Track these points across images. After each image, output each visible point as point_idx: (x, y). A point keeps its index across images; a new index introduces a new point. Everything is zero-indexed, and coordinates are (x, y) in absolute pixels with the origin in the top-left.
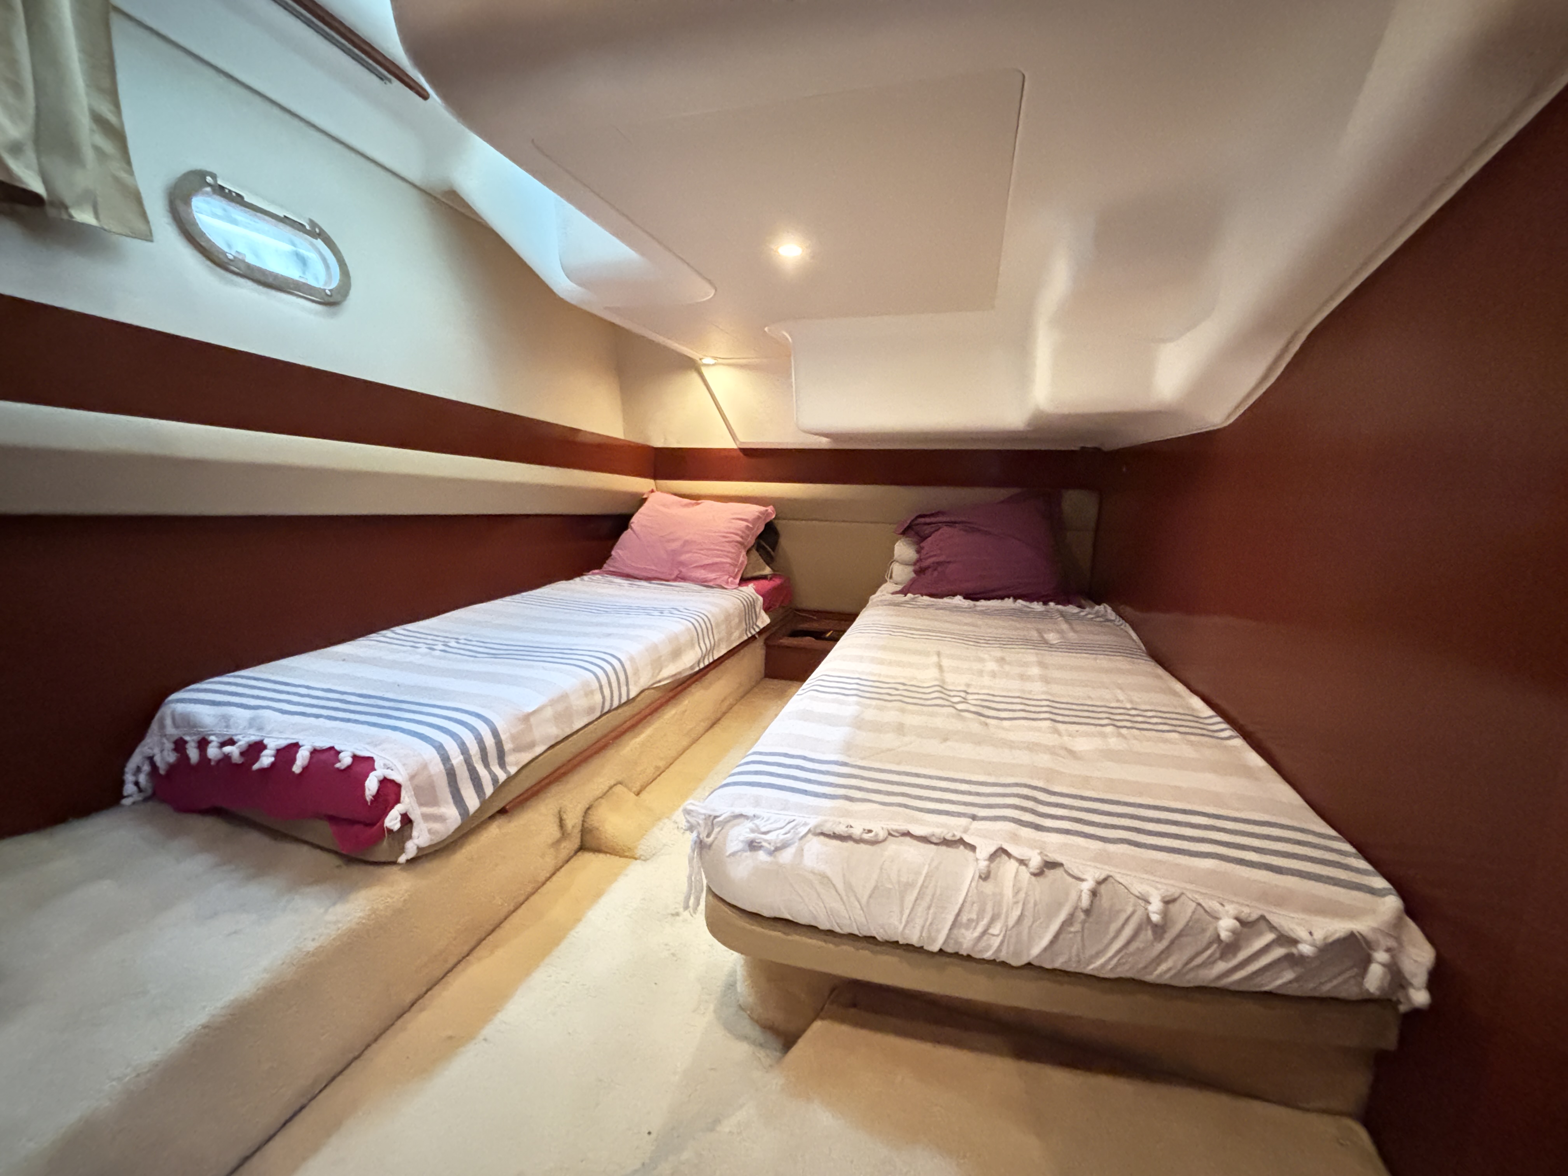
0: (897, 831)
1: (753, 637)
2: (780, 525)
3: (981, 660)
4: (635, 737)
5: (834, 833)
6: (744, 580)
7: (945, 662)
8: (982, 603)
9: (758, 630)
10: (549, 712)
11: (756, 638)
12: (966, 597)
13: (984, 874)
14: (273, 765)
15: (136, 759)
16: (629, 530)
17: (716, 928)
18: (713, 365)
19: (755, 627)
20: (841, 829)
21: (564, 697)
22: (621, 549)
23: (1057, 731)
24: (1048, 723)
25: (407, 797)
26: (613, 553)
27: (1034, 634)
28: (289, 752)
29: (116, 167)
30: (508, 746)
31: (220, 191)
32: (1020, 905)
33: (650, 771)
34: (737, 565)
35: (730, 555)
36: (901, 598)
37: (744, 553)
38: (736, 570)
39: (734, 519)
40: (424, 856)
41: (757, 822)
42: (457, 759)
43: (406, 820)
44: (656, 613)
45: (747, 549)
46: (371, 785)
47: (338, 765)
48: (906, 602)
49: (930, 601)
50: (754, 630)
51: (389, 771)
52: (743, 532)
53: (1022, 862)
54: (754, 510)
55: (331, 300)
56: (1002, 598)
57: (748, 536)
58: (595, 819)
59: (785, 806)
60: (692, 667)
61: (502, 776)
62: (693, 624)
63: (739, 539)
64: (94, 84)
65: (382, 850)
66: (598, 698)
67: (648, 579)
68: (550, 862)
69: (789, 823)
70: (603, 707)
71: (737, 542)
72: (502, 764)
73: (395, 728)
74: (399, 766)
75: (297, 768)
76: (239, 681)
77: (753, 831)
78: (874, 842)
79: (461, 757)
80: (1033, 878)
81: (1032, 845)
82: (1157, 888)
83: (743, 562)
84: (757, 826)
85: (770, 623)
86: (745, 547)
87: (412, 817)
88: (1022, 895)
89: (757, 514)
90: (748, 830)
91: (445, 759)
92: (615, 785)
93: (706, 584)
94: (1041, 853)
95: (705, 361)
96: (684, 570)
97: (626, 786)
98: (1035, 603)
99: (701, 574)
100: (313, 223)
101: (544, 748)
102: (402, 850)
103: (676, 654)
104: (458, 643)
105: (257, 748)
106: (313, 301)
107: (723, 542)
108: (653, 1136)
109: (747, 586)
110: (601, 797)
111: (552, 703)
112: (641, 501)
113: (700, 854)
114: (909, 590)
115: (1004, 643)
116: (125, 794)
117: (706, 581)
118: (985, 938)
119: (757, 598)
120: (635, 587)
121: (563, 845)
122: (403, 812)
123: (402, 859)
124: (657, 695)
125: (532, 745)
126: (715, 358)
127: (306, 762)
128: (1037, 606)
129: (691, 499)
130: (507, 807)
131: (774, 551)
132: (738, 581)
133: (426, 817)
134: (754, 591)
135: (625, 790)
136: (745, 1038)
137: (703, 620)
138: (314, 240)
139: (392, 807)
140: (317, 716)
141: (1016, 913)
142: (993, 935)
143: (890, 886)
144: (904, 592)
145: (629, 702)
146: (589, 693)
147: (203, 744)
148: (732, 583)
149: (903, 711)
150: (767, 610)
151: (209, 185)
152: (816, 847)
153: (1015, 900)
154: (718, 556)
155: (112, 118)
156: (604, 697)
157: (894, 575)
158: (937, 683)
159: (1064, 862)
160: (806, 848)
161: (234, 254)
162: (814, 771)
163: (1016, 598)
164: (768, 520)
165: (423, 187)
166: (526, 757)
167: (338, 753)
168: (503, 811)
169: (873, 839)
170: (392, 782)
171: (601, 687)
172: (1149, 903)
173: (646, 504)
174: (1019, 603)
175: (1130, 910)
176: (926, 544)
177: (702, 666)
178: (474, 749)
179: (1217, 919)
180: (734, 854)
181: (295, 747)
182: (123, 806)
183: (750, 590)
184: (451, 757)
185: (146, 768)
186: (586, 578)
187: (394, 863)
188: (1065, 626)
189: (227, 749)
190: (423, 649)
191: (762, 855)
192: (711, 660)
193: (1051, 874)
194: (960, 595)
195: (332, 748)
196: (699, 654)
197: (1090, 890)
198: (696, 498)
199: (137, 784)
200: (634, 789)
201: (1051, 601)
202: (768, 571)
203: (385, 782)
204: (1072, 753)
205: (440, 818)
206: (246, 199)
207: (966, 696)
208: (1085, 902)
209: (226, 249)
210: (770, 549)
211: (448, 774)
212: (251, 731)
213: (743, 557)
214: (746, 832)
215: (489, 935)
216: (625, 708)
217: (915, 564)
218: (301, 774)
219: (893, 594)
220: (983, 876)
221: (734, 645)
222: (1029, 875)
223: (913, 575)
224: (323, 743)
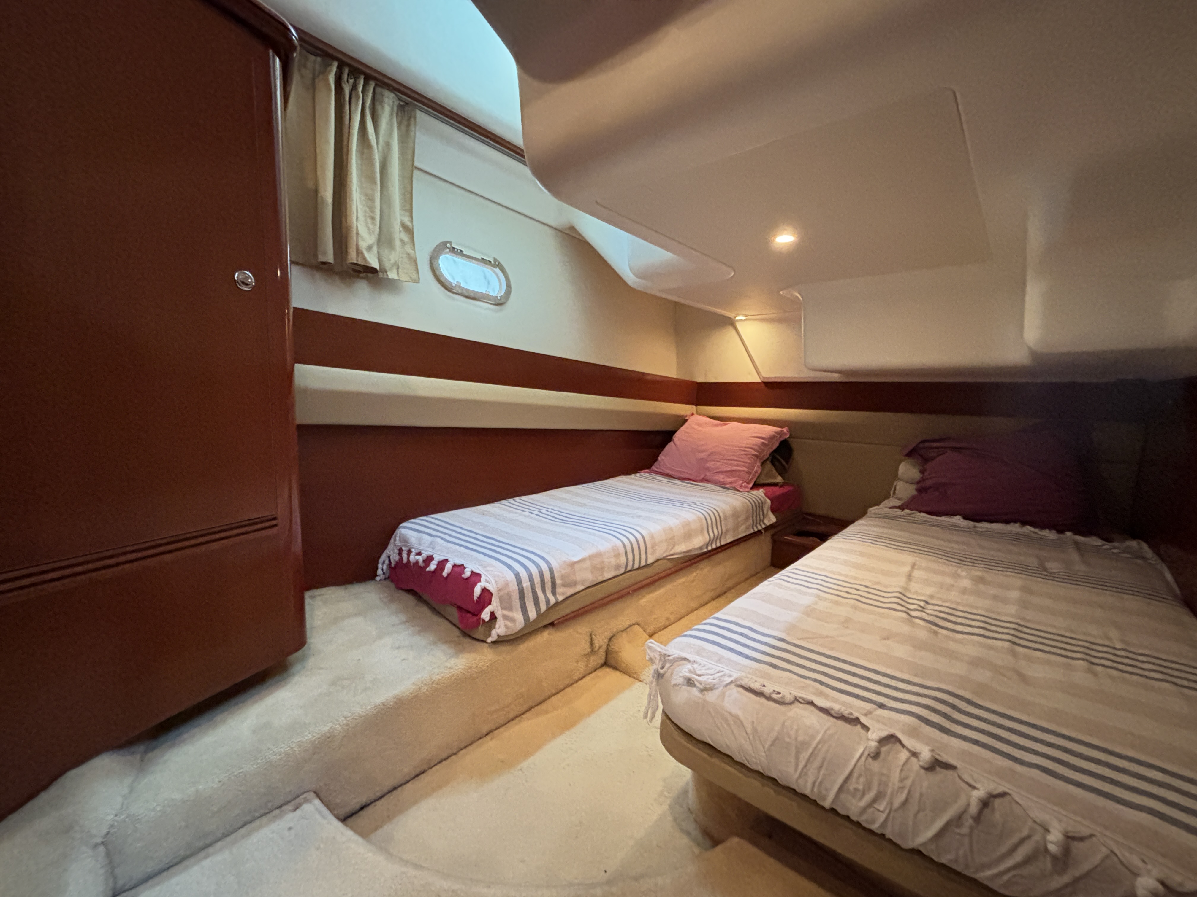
0: (803, 699)
1: (759, 532)
2: (795, 444)
3: (956, 576)
4: (652, 592)
5: (750, 688)
6: (756, 486)
7: (916, 573)
8: (985, 525)
9: (764, 526)
10: (588, 564)
11: (762, 533)
12: (966, 518)
13: (872, 753)
14: (436, 569)
15: (384, 557)
16: (672, 442)
17: (665, 739)
18: (745, 320)
19: (762, 523)
20: (756, 686)
21: (599, 555)
22: (665, 456)
23: (1014, 654)
24: (1007, 645)
25: (495, 601)
26: (659, 458)
27: (1034, 562)
28: (442, 564)
29: (408, 249)
30: (558, 582)
31: (453, 250)
32: (906, 792)
33: (663, 622)
34: (751, 473)
35: (747, 465)
36: (898, 512)
37: (759, 464)
38: (751, 477)
39: (754, 437)
40: (500, 641)
41: (695, 666)
42: (526, 584)
43: (493, 617)
44: (679, 505)
45: (762, 461)
46: (477, 591)
47: (463, 576)
48: (901, 517)
49: (927, 518)
50: (761, 525)
51: (488, 584)
52: (759, 446)
53: (915, 754)
54: (770, 430)
55: (500, 302)
56: (1007, 522)
57: (763, 451)
58: (615, 647)
59: (721, 659)
60: (701, 548)
61: (553, 601)
62: (704, 516)
63: (756, 453)
64: (403, 209)
65: (479, 632)
66: (623, 559)
67: (682, 479)
68: (582, 667)
69: (718, 672)
70: (627, 566)
71: (753, 455)
72: (554, 593)
73: (496, 559)
74: (493, 582)
75: (445, 574)
76: (432, 520)
77: (690, 672)
78: (781, 702)
79: (529, 583)
80: (923, 771)
81: (927, 741)
82: (1060, 821)
83: (756, 472)
84: (694, 669)
85: (776, 522)
86: (760, 459)
87: (497, 615)
88: (908, 783)
89: (773, 433)
90: (687, 670)
91: (519, 582)
92: (634, 624)
93: (724, 486)
94: (933, 751)
95: (737, 318)
96: (708, 473)
97: (643, 628)
98: (1047, 531)
99: (721, 478)
100: (495, 260)
101: (582, 587)
102: (490, 635)
103: (688, 536)
104: (547, 511)
105: (430, 559)
106: (491, 304)
107: (742, 455)
108: (607, 874)
109: (758, 490)
110: (622, 631)
111: (591, 557)
112: (682, 421)
113: (658, 680)
114: (907, 506)
115: (989, 563)
116: (378, 574)
117: (725, 484)
118: (871, 810)
119: (766, 500)
120: (670, 484)
121: (592, 658)
122: (492, 611)
123: (489, 640)
124: (669, 565)
125: (574, 584)
126: (746, 315)
127: (450, 571)
128: (1050, 535)
129: (720, 421)
130: (555, 622)
131: (787, 462)
132: (751, 486)
133: (505, 617)
134: (763, 495)
135: (641, 630)
136: (688, 834)
137: (713, 513)
138: (495, 269)
139: (487, 607)
140: (461, 546)
141: (903, 796)
142: (878, 810)
143: (787, 740)
144: (902, 508)
145: (647, 566)
146: (617, 556)
147: (409, 552)
148: (745, 487)
149: (855, 608)
150: (773, 511)
151: (448, 248)
152: (735, 693)
153: (901, 785)
154: (737, 465)
155: (409, 224)
156: (627, 560)
157: (897, 492)
158: (900, 590)
159: (958, 766)
160: (727, 693)
161: (455, 283)
162: (754, 640)
163: (1024, 523)
164: (782, 439)
165: (558, 227)
166: (570, 591)
167: (465, 568)
168: (552, 624)
169: (778, 699)
170: (488, 591)
171: (626, 553)
172: (1048, 831)
173: (687, 424)
174: (1027, 529)
175: (1025, 832)
176: (929, 466)
177: (710, 548)
178: (537, 580)
179: (1136, 875)
180: (675, 685)
181: (446, 561)
182: (376, 581)
183: (760, 493)
184: (523, 582)
185: (387, 562)
186: (638, 475)
187: (485, 642)
188: (1075, 556)
189: (418, 557)
190: (527, 513)
191: (695, 691)
192: (718, 545)
193: (941, 774)
194: (960, 515)
195: (463, 565)
196: (707, 539)
197: (979, 799)
198: (724, 419)
199: (382, 570)
200: (648, 631)
201: (1069, 530)
202: (779, 479)
203: (484, 590)
204: (1023, 678)
205: (513, 620)
206: (464, 253)
207: (925, 605)
208: (974, 809)
209: (452, 281)
210: (784, 463)
211: (520, 593)
212: (429, 549)
213: (757, 468)
214: (685, 671)
215: (537, 705)
216: (645, 570)
217: (918, 482)
218: (447, 577)
219: (891, 508)
220: (872, 755)
221: (740, 536)
222: (918, 766)
223: (915, 493)
224: (459, 562)
